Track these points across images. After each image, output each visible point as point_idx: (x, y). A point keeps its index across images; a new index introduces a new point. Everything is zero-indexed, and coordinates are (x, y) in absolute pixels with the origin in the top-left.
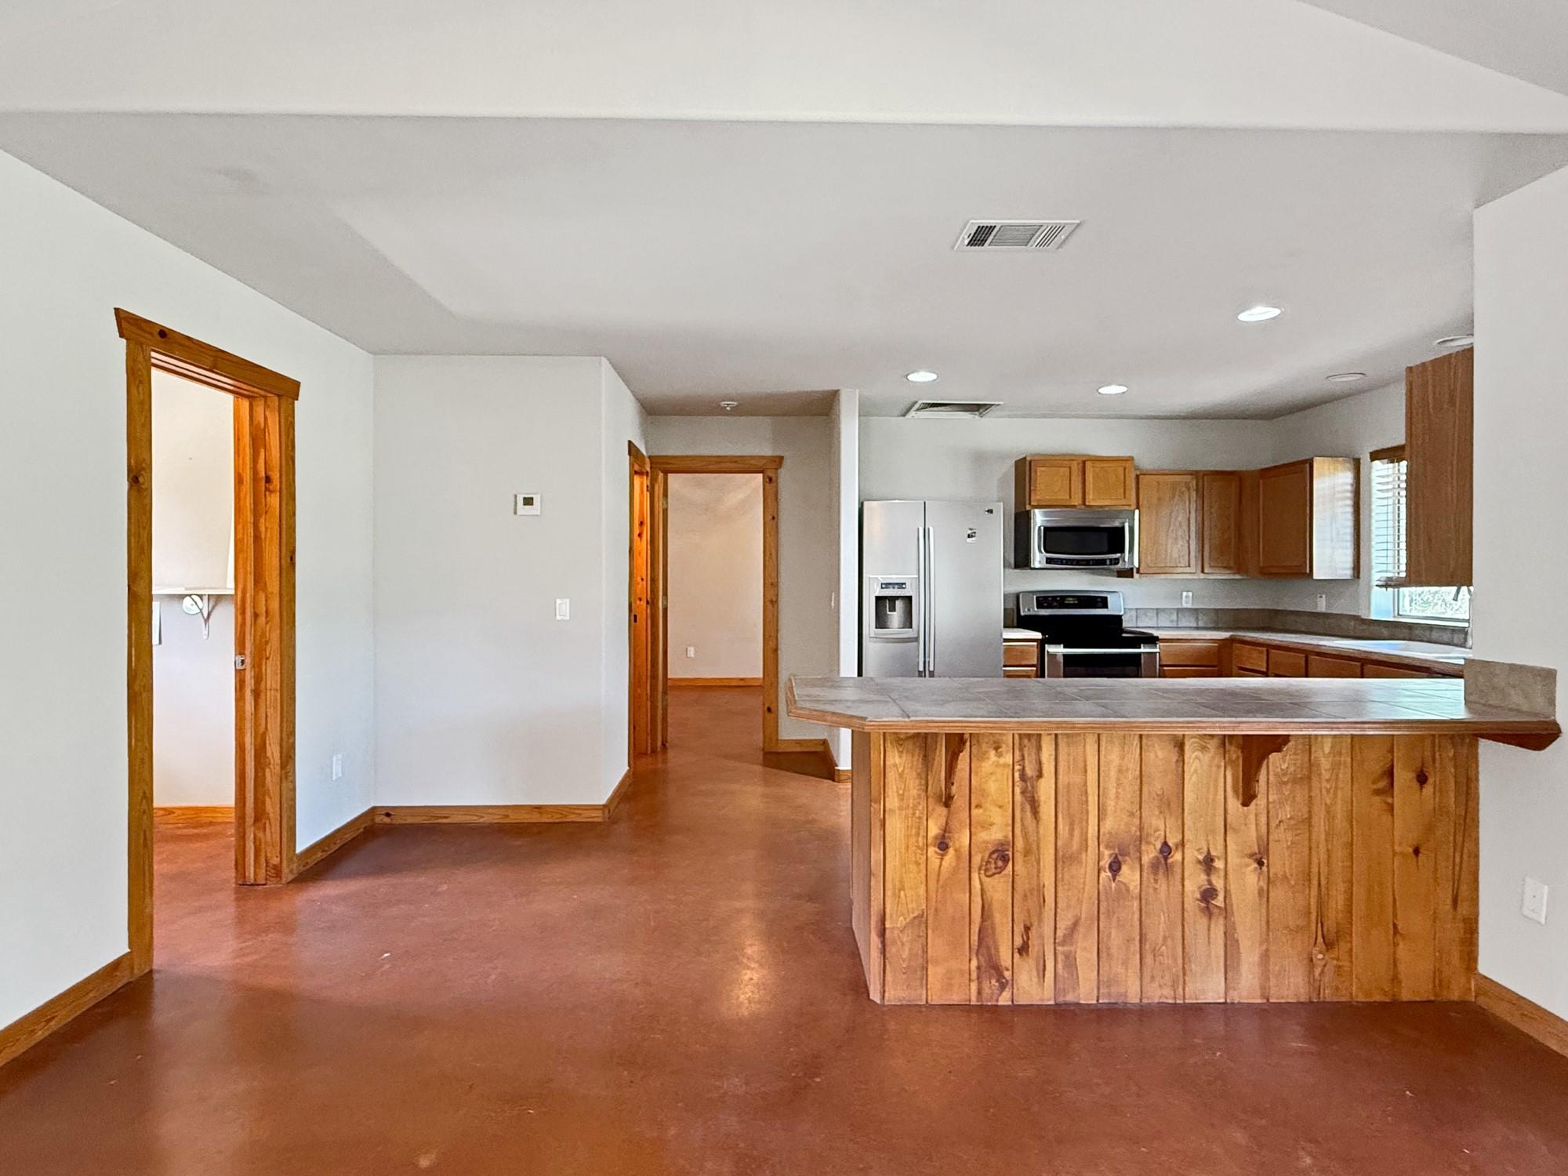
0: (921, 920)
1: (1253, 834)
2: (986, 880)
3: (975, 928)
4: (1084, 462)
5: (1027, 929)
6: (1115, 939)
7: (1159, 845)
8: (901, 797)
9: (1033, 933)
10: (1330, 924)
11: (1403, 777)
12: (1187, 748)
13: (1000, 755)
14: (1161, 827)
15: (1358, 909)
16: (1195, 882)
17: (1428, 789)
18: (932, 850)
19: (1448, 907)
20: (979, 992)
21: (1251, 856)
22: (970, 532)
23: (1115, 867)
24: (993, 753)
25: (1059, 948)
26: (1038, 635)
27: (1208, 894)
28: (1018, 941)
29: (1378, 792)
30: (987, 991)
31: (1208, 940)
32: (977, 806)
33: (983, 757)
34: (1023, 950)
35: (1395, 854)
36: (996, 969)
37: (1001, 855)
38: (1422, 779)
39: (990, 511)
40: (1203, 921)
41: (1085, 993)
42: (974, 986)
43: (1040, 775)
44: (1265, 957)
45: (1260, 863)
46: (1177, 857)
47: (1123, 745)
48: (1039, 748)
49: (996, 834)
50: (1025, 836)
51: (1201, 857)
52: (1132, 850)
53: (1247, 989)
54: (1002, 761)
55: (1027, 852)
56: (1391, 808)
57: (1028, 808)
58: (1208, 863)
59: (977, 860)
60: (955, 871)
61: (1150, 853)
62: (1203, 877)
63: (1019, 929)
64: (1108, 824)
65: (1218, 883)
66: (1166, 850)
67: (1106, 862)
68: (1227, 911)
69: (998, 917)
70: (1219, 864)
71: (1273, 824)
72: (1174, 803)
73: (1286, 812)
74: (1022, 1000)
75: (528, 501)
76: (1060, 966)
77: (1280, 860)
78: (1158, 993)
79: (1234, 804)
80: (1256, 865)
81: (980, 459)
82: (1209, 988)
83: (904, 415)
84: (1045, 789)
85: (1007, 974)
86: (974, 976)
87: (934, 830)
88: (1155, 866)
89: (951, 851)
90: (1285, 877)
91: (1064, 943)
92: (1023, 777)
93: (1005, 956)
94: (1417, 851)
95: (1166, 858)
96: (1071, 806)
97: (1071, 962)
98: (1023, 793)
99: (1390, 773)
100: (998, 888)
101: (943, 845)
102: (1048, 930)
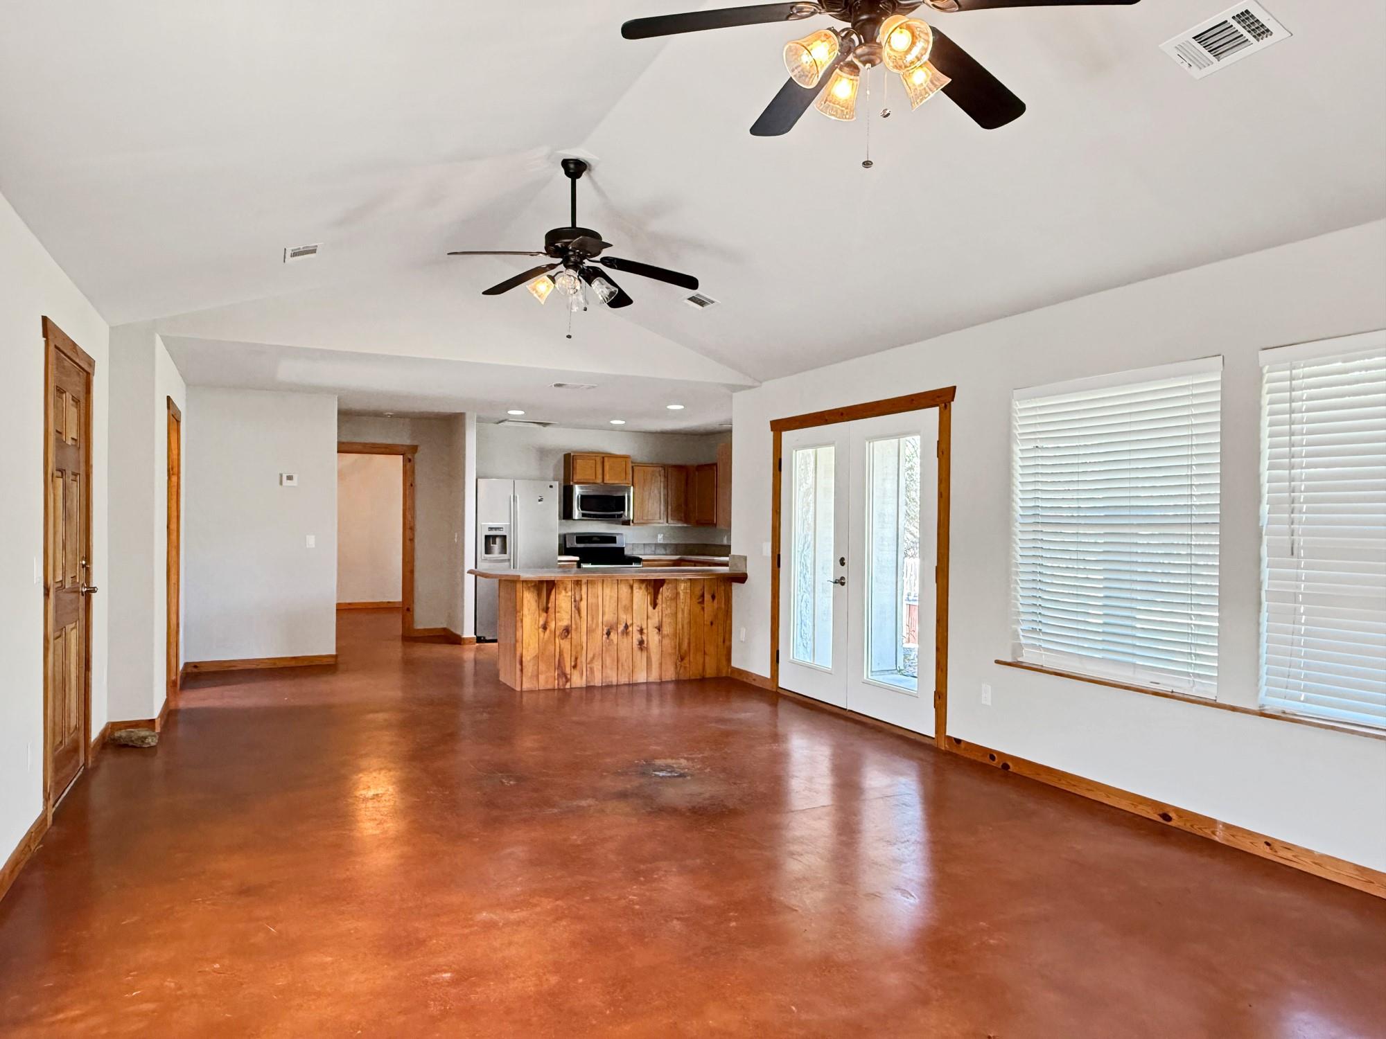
0: (537, 657)
1: (657, 620)
2: (561, 641)
3: (557, 660)
4: (603, 458)
5: (576, 659)
6: (608, 661)
7: (624, 625)
8: (529, 610)
9: (578, 661)
10: (683, 651)
11: (707, 597)
12: (634, 588)
13: (567, 592)
14: (624, 617)
15: (692, 645)
16: (637, 636)
17: (716, 601)
18: (541, 630)
19: (722, 643)
20: (558, 684)
21: (656, 628)
22: (540, 498)
23: (608, 634)
24: (563, 592)
25: (588, 666)
26: (577, 558)
27: (641, 642)
28: (573, 664)
29: (699, 603)
30: (561, 684)
31: (641, 659)
32: (558, 612)
33: (560, 593)
34: (575, 667)
35: (704, 624)
36: (565, 675)
37: (567, 630)
38: (713, 597)
39: (551, 487)
40: (639, 653)
41: (597, 682)
42: (556, 681)
43: (581, 599)
44: (661, 664)
45: (659, 630)
46: (630, 629)
47: (611, 588)
48: (581, 590)
49: (565, 623)
50: (576, 624)
51: (639, 629)
52: (615, 627)
53: (654, 677)
54: (568, 594)
55: (576, 629)
56: (703, 608)
57: (577, 612)
58: (641, 631)
59: (557, 633)
60: (549, 638)
61: (621, 628)
62: (640, 636)
63: (573, 659)
64: (606, 618)
65: (645, 638)
66: (626, 627)
67: (605, 632)
68: (647, 649)
69: (565, 655)
70: (645, 631)
71: (664, 615)
72: (629, 608)
73: (669, 611)
74: (573, 686)
75: (290, 478)
76: (588, 673)
77: (667, 630)
78: (623, 680)
79: (650, 608)
80: (657, 631)
81: (543, 453)
82: (641, 677)
83: (497, 423)
84: (583, 605)
85: (569, 676)
86: (556, 677)
87: (542, 622)
88: (623, 633)
89: (548, 631)
90: (668, 635)
91: (589, 664)
92: (575, 601)
93: (568, 670)
94: (712, 624)
95: (626, 630)
96: (592, 609)
97: (592, 670)
98: (575, 607)
99: (703, 596)
100: (566, 644)
101: (545, 628)
102: (584, 660)
